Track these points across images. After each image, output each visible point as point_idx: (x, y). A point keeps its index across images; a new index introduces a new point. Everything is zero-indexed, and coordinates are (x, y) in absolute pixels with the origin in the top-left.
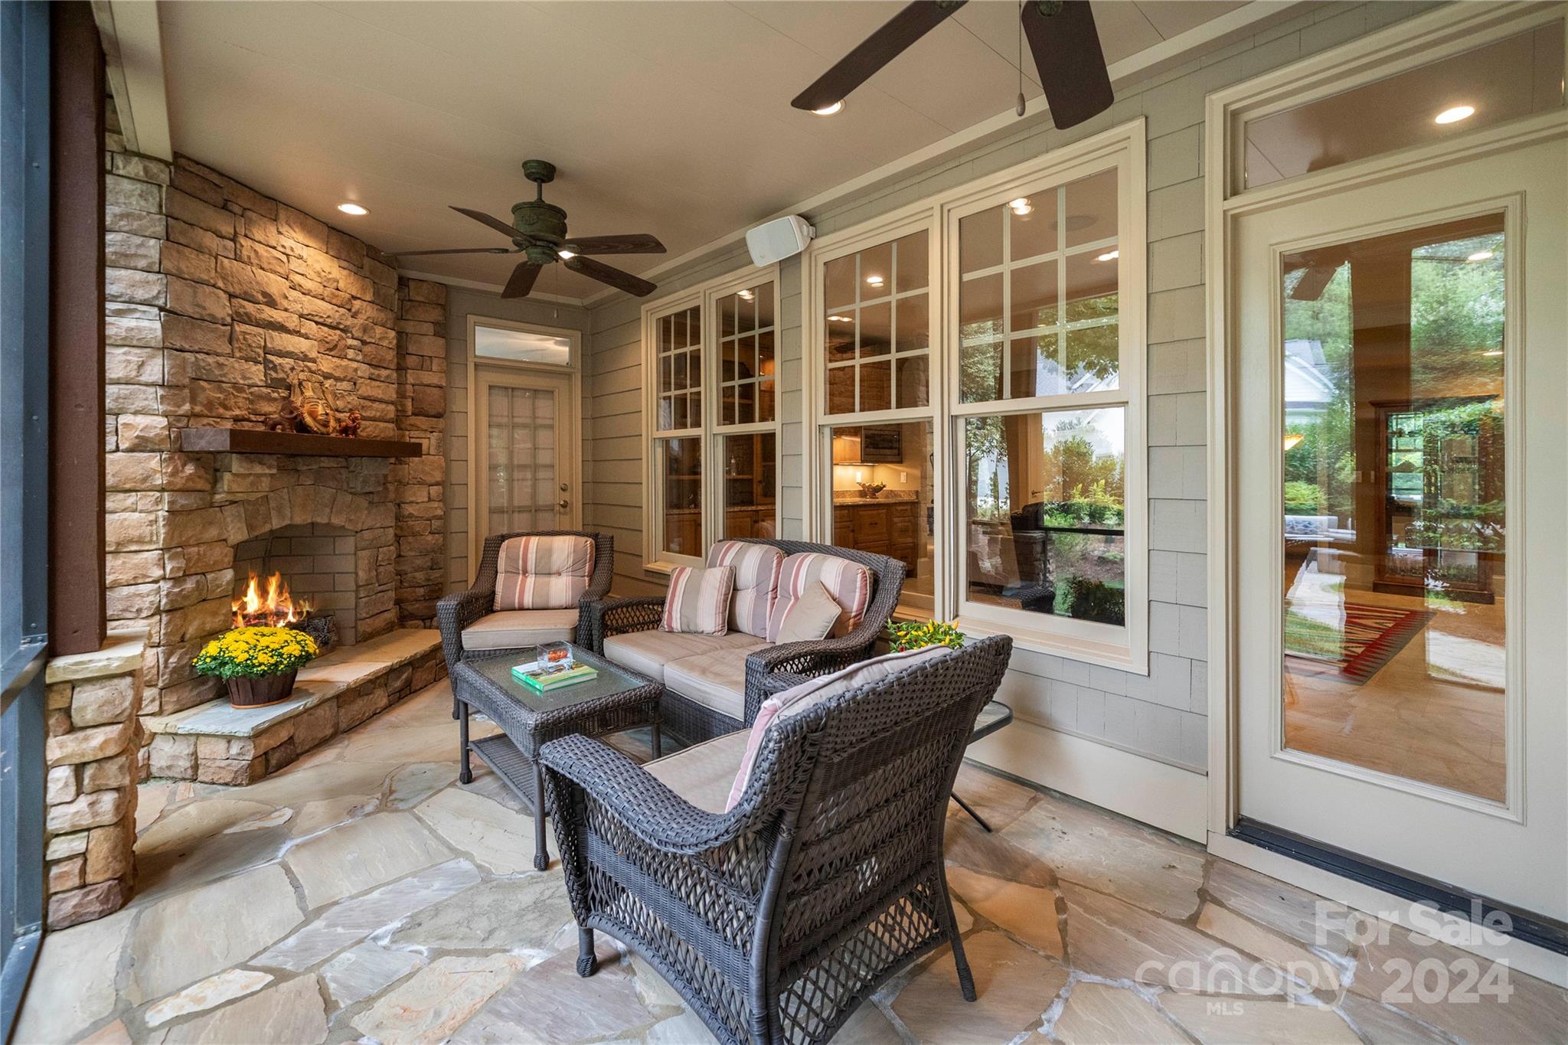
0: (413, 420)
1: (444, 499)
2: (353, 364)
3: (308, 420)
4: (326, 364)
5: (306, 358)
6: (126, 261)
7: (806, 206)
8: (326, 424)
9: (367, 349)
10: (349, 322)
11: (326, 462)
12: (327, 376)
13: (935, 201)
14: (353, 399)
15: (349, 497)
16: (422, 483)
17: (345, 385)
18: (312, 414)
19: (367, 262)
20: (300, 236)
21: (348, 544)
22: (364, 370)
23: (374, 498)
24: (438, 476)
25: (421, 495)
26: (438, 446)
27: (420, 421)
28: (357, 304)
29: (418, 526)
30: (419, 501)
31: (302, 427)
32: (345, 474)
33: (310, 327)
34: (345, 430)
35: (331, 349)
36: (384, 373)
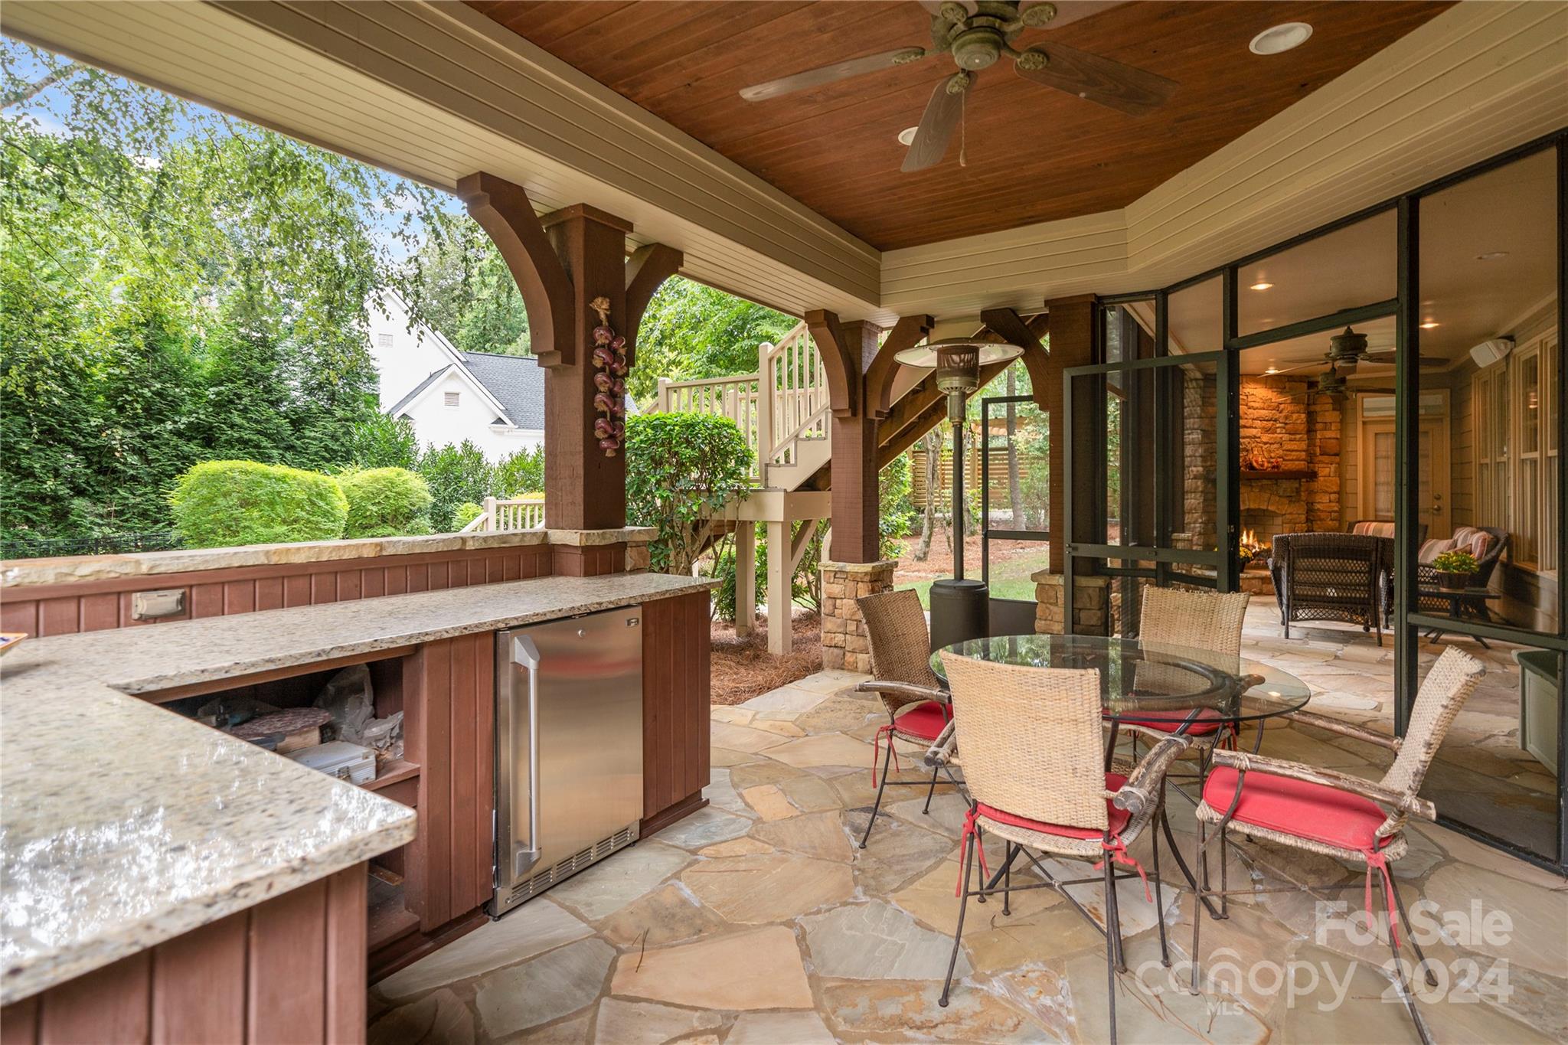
0: (1321, 458)
1: (1339, 501)
2: (1280, 435)
3: (1255, 464)
4: (1265, 439)
5: (1255, 437)
6: (1191, 416)
7: (1503, 332)
8: (1262, 465)
9: (1288, 427)
10: (1278, 415)
11: (1265, 482)
12: (1265, 443)
13: (1537, 339)
14: (1280, 452)
15: (1277, 498)
16: (1327, 492)
17: (1275, 446)
18: (1257, 462)
19: (1287, 385)
20: (1252, 386)
21: (1279, 521)
22: (1286, 437)
23: (1293, 498)
24: (1335, 489)
25: (1326, 499)
26: (1335, 472)
27: (1325, 458)
28: (1282, 406)
29: (1323, 515)
30: (1324, 502)
31: (1252, 467)
32: (1275, 487)
33: (1258, 423)
34: (1273, 467)
35: (1268, 430)
36: (1298, 436)
